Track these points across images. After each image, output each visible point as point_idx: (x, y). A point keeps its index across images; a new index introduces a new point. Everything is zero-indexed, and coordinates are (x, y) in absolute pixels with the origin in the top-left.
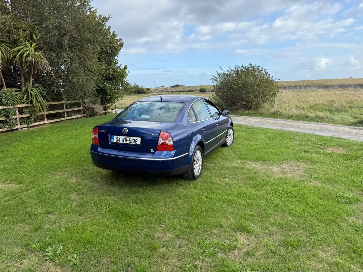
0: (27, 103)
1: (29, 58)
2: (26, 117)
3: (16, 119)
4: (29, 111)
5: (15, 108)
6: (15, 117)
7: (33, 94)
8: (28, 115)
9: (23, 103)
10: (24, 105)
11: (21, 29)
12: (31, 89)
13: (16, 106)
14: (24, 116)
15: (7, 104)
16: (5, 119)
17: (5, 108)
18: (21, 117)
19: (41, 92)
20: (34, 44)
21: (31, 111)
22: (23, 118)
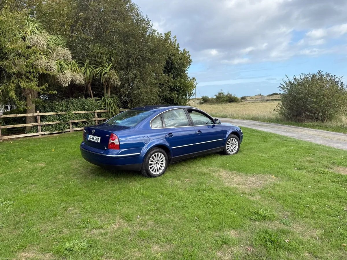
0: (105, 109)
1: (106, 76)
2: (102, 120)
3: (95, 121)
4: (106, 115)
5: (95, 113)
6: (94, 119)
7: (109, 102)
8: (104, 118)
9: (102, 109)
10: (102, 111)
11: (104, 54)
12: (108, 99)
13: (95, 111)
14: (101, 119)
15: (88, 110)
16: (86, 121)
17: (87, 112)
18: (99, 119)
19: (114, 101)
20: (111, 64)
21: (107, 115)
22: (101, 120)
